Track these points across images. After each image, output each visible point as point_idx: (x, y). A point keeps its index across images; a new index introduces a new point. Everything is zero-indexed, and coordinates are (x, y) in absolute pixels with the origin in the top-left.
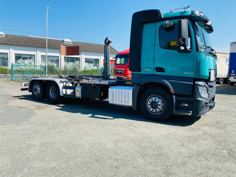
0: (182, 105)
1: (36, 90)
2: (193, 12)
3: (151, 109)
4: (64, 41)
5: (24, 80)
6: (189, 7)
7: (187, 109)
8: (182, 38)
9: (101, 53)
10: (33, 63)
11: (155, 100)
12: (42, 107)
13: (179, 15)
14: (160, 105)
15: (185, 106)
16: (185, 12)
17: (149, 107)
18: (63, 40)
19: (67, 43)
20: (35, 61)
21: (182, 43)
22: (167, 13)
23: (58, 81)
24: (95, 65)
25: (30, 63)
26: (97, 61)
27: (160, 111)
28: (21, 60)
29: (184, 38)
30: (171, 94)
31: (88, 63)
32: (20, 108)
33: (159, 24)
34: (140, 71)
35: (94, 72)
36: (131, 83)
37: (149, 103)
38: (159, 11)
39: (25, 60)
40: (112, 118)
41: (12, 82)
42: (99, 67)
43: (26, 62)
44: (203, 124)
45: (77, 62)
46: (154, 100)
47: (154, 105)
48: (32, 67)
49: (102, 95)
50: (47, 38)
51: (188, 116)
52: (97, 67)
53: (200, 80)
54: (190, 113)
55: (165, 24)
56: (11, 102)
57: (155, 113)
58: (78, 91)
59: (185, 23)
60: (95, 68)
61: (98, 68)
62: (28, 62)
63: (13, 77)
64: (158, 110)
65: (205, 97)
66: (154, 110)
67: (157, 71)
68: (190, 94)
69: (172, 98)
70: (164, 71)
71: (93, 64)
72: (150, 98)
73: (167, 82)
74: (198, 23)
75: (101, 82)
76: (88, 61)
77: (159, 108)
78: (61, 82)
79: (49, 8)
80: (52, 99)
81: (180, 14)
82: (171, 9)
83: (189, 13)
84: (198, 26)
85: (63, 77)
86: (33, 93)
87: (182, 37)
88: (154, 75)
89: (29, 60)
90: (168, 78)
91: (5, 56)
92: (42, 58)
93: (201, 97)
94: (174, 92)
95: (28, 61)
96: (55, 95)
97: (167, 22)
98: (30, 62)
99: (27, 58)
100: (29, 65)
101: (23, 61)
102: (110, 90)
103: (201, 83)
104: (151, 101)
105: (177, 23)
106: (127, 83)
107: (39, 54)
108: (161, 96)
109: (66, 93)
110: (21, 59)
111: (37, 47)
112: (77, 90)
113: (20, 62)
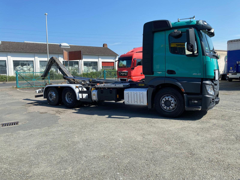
0: (192, 102)
1: (51, 96)
2: (198, 22)
3: (165, 108)
4: (61, 46)
5: (29, 87)
6: (194, 17)
7: (197, 105)
9: (99, 55)
10: (32, 69)
11: (169, 99)
12: (62, 111)
13: (186, 24)
14: (173, 103)
15: (195, 103)
16: (191, 22)
17: (163, 105)
18: (60, 45)
19: (65, 47)
20: (33, 67)
21: (190, 49)
22: (175, 23)
24: (94, 68)
25: (29, 70)
26: (96, 64)
27: (173, 109)
28: (20, 66)
29: (192, 45)
30: (182, 93)
31: (87, 66)
32: (41, 113)
33: (168, 33)
34: (153, 74)
35: (93, 74)
36: (143, 85)
37: (163, 102)
38: (168, 21)
39: (24, 67)
40: (128, 117)
41: (18, 89)
42: (97, 70)
44: (211, 117)
45: (76, 66)
46: (167, 99)
47: (168, 103)
48: (32, 74)
49: (118, 97)
50: (48, 43)
51: (198, 111)
52: (96, 70)
53: (207, 80)
54: (200, 108)
55: (174, 33)
56: (29, 108)
57: (169, 110)
58: (94, 95)
59: (192, 31)
60: (95, 71)
61: (98, 70)
62: (26, 68)
63: (18, 84)
64: (171, 108)
65: (212, 94)
66: (168, 108)
67: (169, 74)
68: (199, 92)
69: (183, 96)
70: (175, 74)
71: (92, 67)
72: (163, 98)
74: (202, 31)
75: (116, 86)
76: (86, 64)
77: (172, 106)
78: (76, 87)
79: (47, 14)
80: (68, 103)
82: (178, 19)
83: (195, 23)
84: (203, 33)
86: (48, 99)
87: (190, 44)
88: (166, 77)
89: (28, 66)
90: (179, 79)
91: (3, 64)
92: (40, 64)
93: (209, 94)
94: (185, 91)
95: (27, 67)
96: (70, 100)
97: (176, 31)
98: (28, 68)
99: (26, 65)
100: (28, 71)
101: (21, 68)
102: (126, 92)
103: (208, 82)
104: (165, 100)
105: (186, 31)
106: (140, 85)
107: (37, 60)
108: (173, 95)
109: (82, 97)
110: (20, 65)
111: (35, 53)
112: (93, 94)
113: (19, 69)
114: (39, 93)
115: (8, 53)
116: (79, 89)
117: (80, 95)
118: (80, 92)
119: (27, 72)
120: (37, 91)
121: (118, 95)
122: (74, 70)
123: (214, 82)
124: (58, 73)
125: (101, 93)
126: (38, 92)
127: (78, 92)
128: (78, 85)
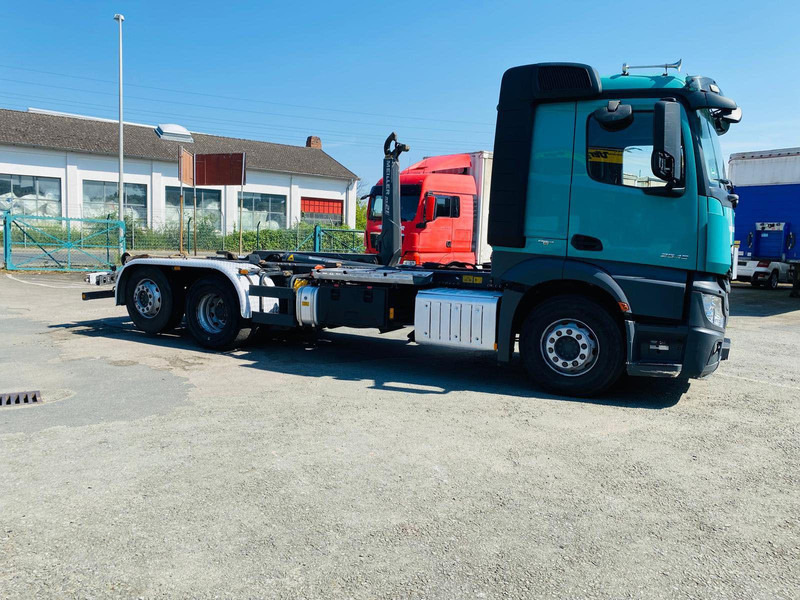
0: (652, 347)
1: (144, 299)
2: (690, 81)
3: (559, 363)
4: (162, 133)
5: (50, 270)
6: (679, 63)
7: (666, 360)
8: (664, 157)
9: (292, 174)
10: (53, 208)
11: (569, 332)
12: (190, 361)
13: (651, 84)
14: (584, 346)
15: (659, 351)
16: (667, 78)
17: (552, 356)
18: (159, 129)
19: (175, 139)
20: (60, 201)
21: (663, 171)
22: (612, 78)
23: (230, 269)
24: (273, 217)
25: (44, 208)
26: (278, 203)
27: (587, 365)
28: (10, 195)
29: (671, 157)
31: (250, 209)
32: (116, 363)
33: (586, 109)
34: (523, 245)
35: (271, 238)
36: (479, 280)
37: (550, 345)
38: (589, 68)
39: (26, 197)
40: (440, 389)
41: (10, 276)
42: (285, 222)
43: (26, 202)
44: (711, 401)
45: (213, 206)
46: (564, 334)
47: (567, 348)
48: (52, 223)
49: (392, 316)
50: (123, 122)
51: (669, 378)
52: (280, 222)
53: (705, 276)
54: (676, 369)
55: (609, 111)
56: (66, 344)
57: (572, 371)
58: (306, 304)
59: (673, 110)
60: (274, 226)
61: (285, 226)
62: (34, 203)
63: (9, 258)
64: (581, 362)
65: (716, 323)
66: (570, 363)
67: (578, 247)
68: (678, 316)
69: (624, 329)
70: (601, 249)
71: (265, 213)
72: (550, 331)
74: (701, 112)
76: (247, 202)
77: (583, 357)
78: (241, 273)
79: (124, 18)
81: (654, 82)
82: (624, 65)
83: (680, 82)
84: (704, 121)
85: (235, 257)
86: (132, 309)
87: (664, 152)
88: (568, 259)
89: (40, 197)
90: (612, 267)
92: (86, 192)
93: (708, 325)
94: (630, 311)
95: (37, 200)
97: (614, 104)
98: (42, 203)
99: (31, 190)
100: (40, 214)
101: (16, 200)
102: (421, 301)
103: (706, 285)
104: (556, 338)
105: (652, 108)
106: (466, 279)
107: (75, 176)
108: (585, 319)
109: (261, 310)
110: (8, 191)
111: (66, 151)
112: (303, 300)
113: (6, 205)
114: (98, 283)
116: (249, 279)
117: (254, 300)
118: (255, 291)
119: (37, 218)
120: (93, 277)
121: (392, 310)
122: (206, 218)
123: (726, 287)
124: (146, 226)
125: (333, 298)
126: (93, 280)
127: (248, 289)
128: (247, 267)
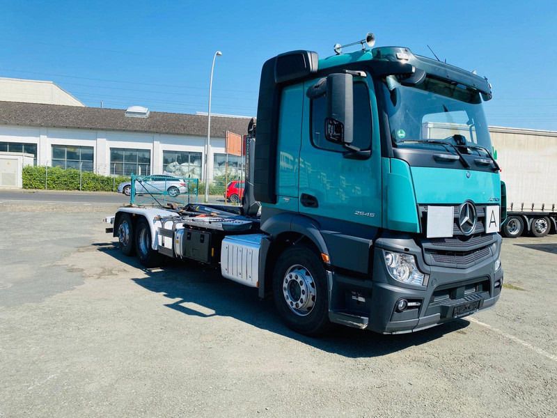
0: (354, 298)
3: (289, 302)
8: (333, 124)
10: (197, 170)
11: (296, 277)
14: (304, 292)
15: (359, 302)
17: (285, 294)
20: (201, 166)
21: (333, 136)
22: (326, 59)
23: (151, 214)
25: (193, 171)
27: (309, 309)
28: (175, 163)
29: (341, 124)
30: (324, 267)
32: (72, 270)
34: (275, 201)
37: (285, 284)
39: (183, 164)
40: (213, 312)
43: (183, 167)
46: (294, 278)
49: (212, 254)
54: (362, 321)
55: (316, 87)
58: (178, 242)
62: (187, 168)
64: (300, 305)
66: (294, 303)
67: (305, 204)
68: (364, 270)
70: (317, 206)
73: (317, 235)
74: (394, 77)
75: (211, 224)
77: (302, 301)
78: (158, 218)
79: (220, 53)
80: (142, 254)
81: (351, 58)
85: (174, 207)
87: (332, 120)
88: (299, 214)
89: (191, 164)
91: (147, 156)
92: (215, 161)
93: (392, 282)
94: (329, 263)
95: (189, 166)
97: (321, 80)
98: (191, 168)
99: (186, 160)
100: (190, 174)
101: (178, 166)
104: (289, 279)
108: (310, 269)
109: (163, 244)
110: (174, 161)
112: (177, 239)
113: (173, 169)
115: (156, 136)
116: (162, 224)
117: (160, 238)
121: (213, 249)
123: (424, 245)
125: (189, 238)
127: (159, 230)
